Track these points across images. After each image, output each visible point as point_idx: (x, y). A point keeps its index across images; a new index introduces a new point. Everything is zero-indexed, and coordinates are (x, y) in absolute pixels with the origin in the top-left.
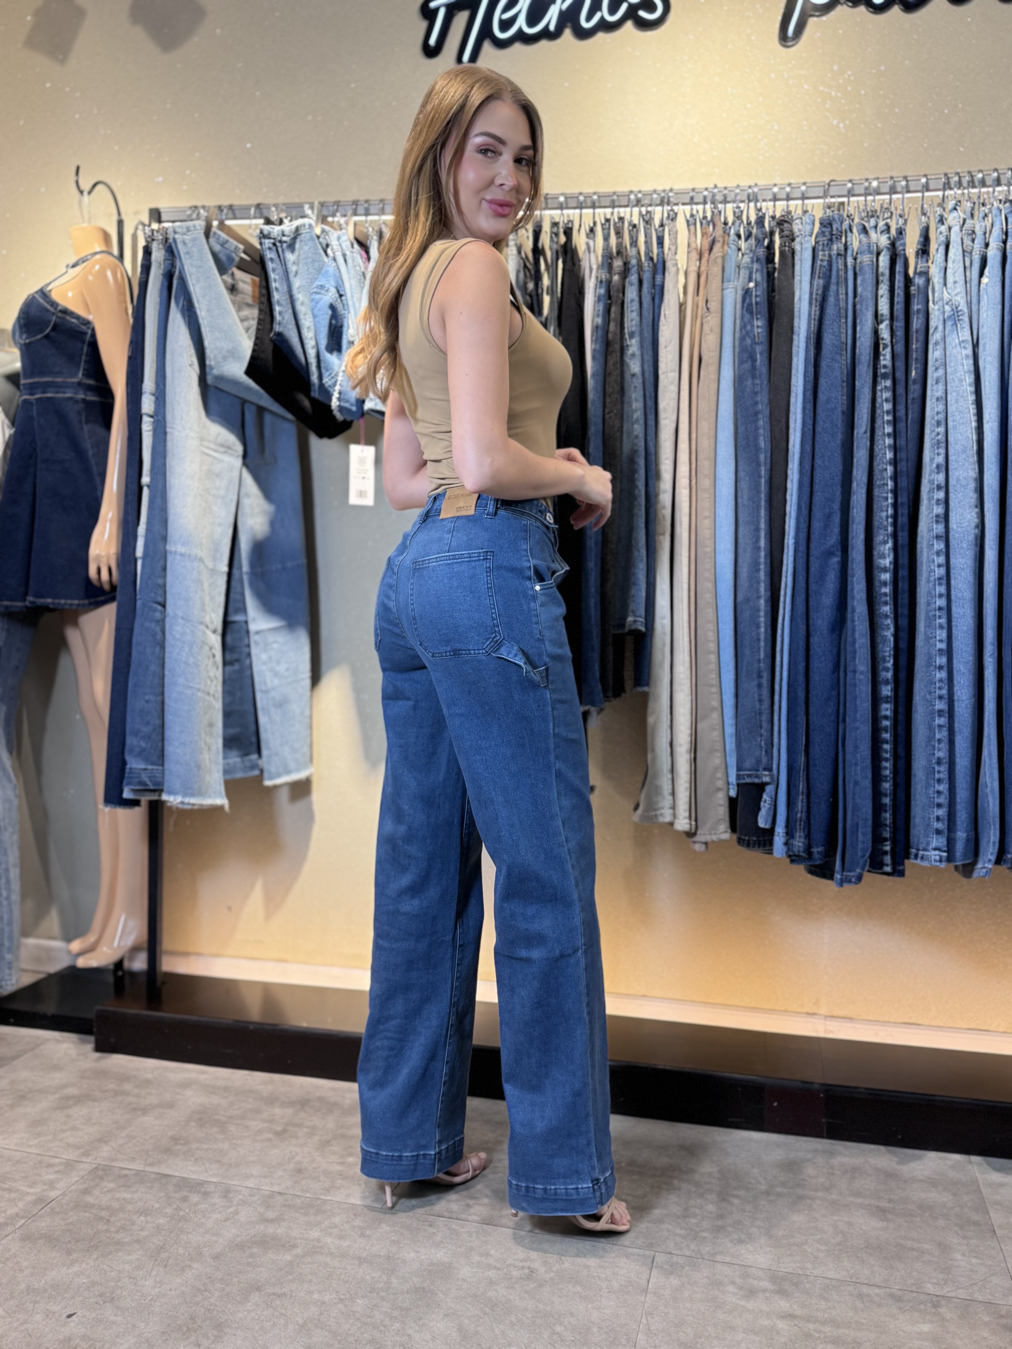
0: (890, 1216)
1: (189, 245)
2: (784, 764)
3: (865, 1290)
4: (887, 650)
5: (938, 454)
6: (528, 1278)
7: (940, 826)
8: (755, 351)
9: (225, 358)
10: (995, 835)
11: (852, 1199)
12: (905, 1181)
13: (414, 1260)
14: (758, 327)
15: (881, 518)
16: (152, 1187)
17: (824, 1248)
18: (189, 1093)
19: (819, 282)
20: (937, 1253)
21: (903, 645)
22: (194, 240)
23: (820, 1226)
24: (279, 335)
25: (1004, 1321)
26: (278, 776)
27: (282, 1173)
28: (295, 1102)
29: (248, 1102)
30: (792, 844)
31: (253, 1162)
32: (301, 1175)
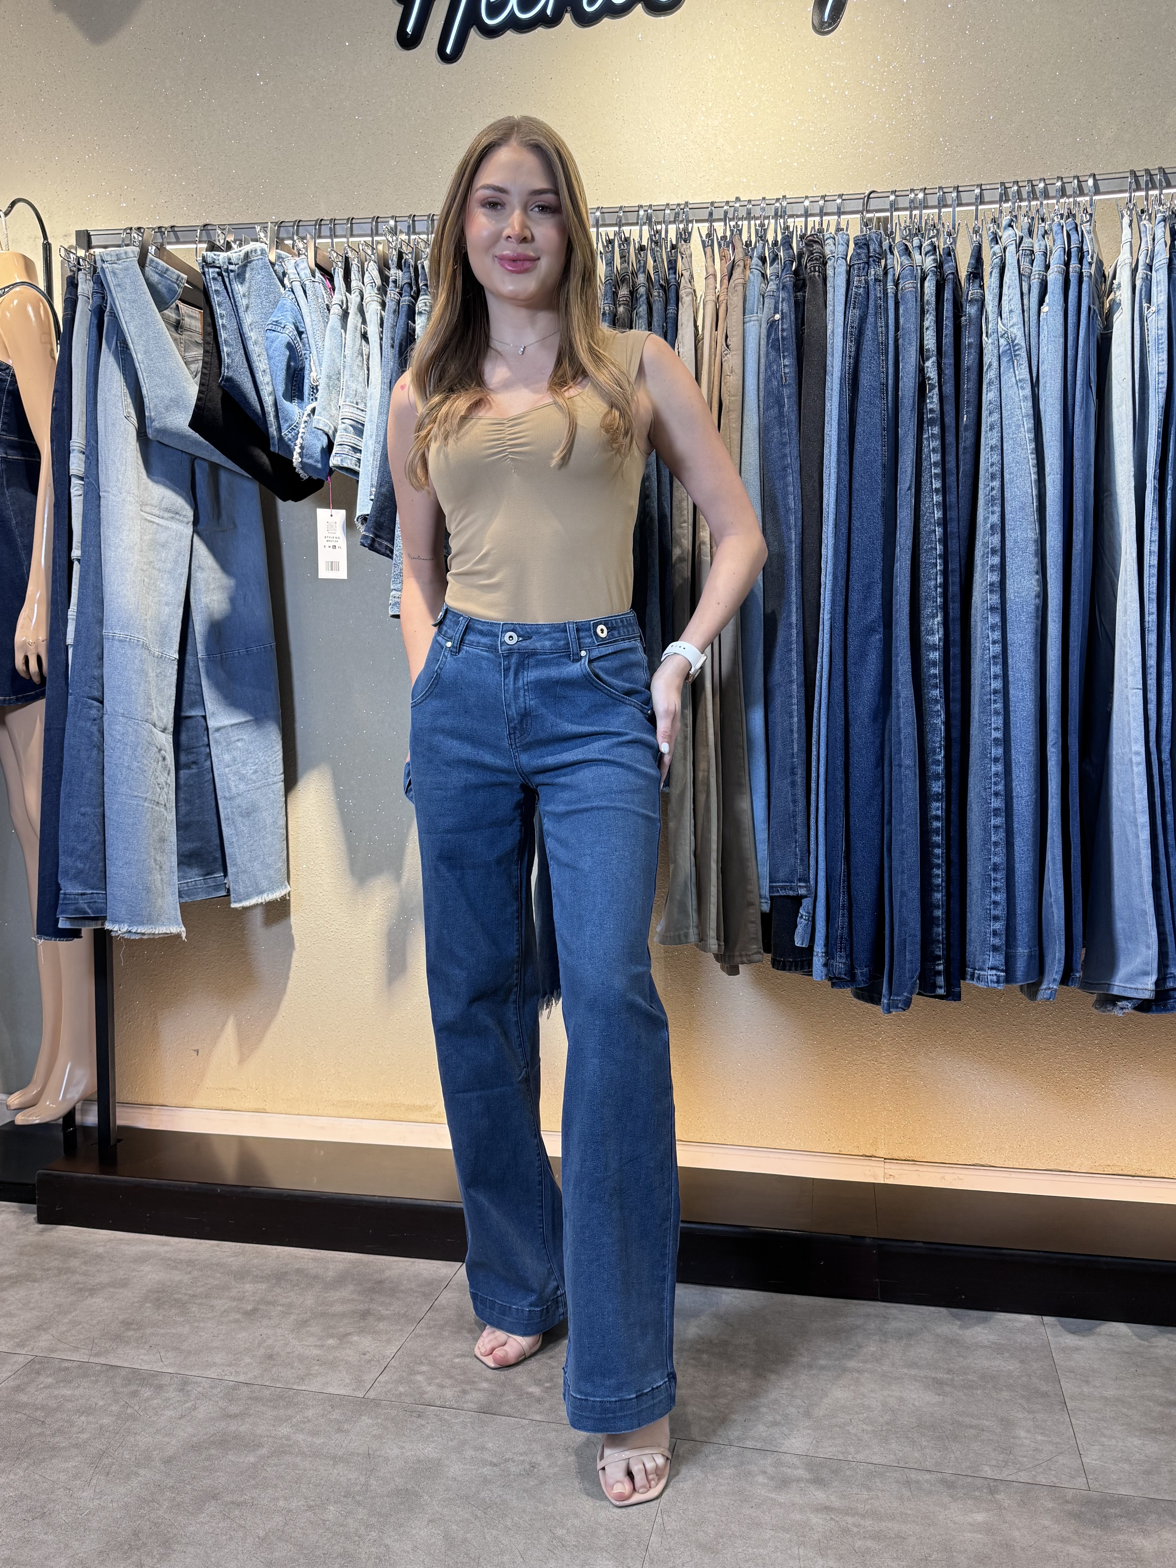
0: (947, 1389)
1: (121, 276)
2: (822, 874)
3: (913, 1475)
4: (937, 739)
5: (993, 513)
6: (529, 1474)
7: (996, 941)
8: (782, 394)
9: (167, 408)
10: (1060, 951)
11: (906, 1370)
12: (968, 1348)
13: (397, 1457)
14: (785, 366)
15: (929, 588)
16: (97, 1381)
17: (870, 1428)
18: (146, 1268)
19: (854, 313)
20: (999, 1430)
21: (956, 734)
22: (126, 269)
23: (866, 1403)
24: (229, 380)
25: (1069, 1507)
26: (248, 897)
27: (249, 1360)
28: (269, 1275)
29: (214, 1277)
30: (833, 965)
31: (216, 1348)
32: (272, 1362)
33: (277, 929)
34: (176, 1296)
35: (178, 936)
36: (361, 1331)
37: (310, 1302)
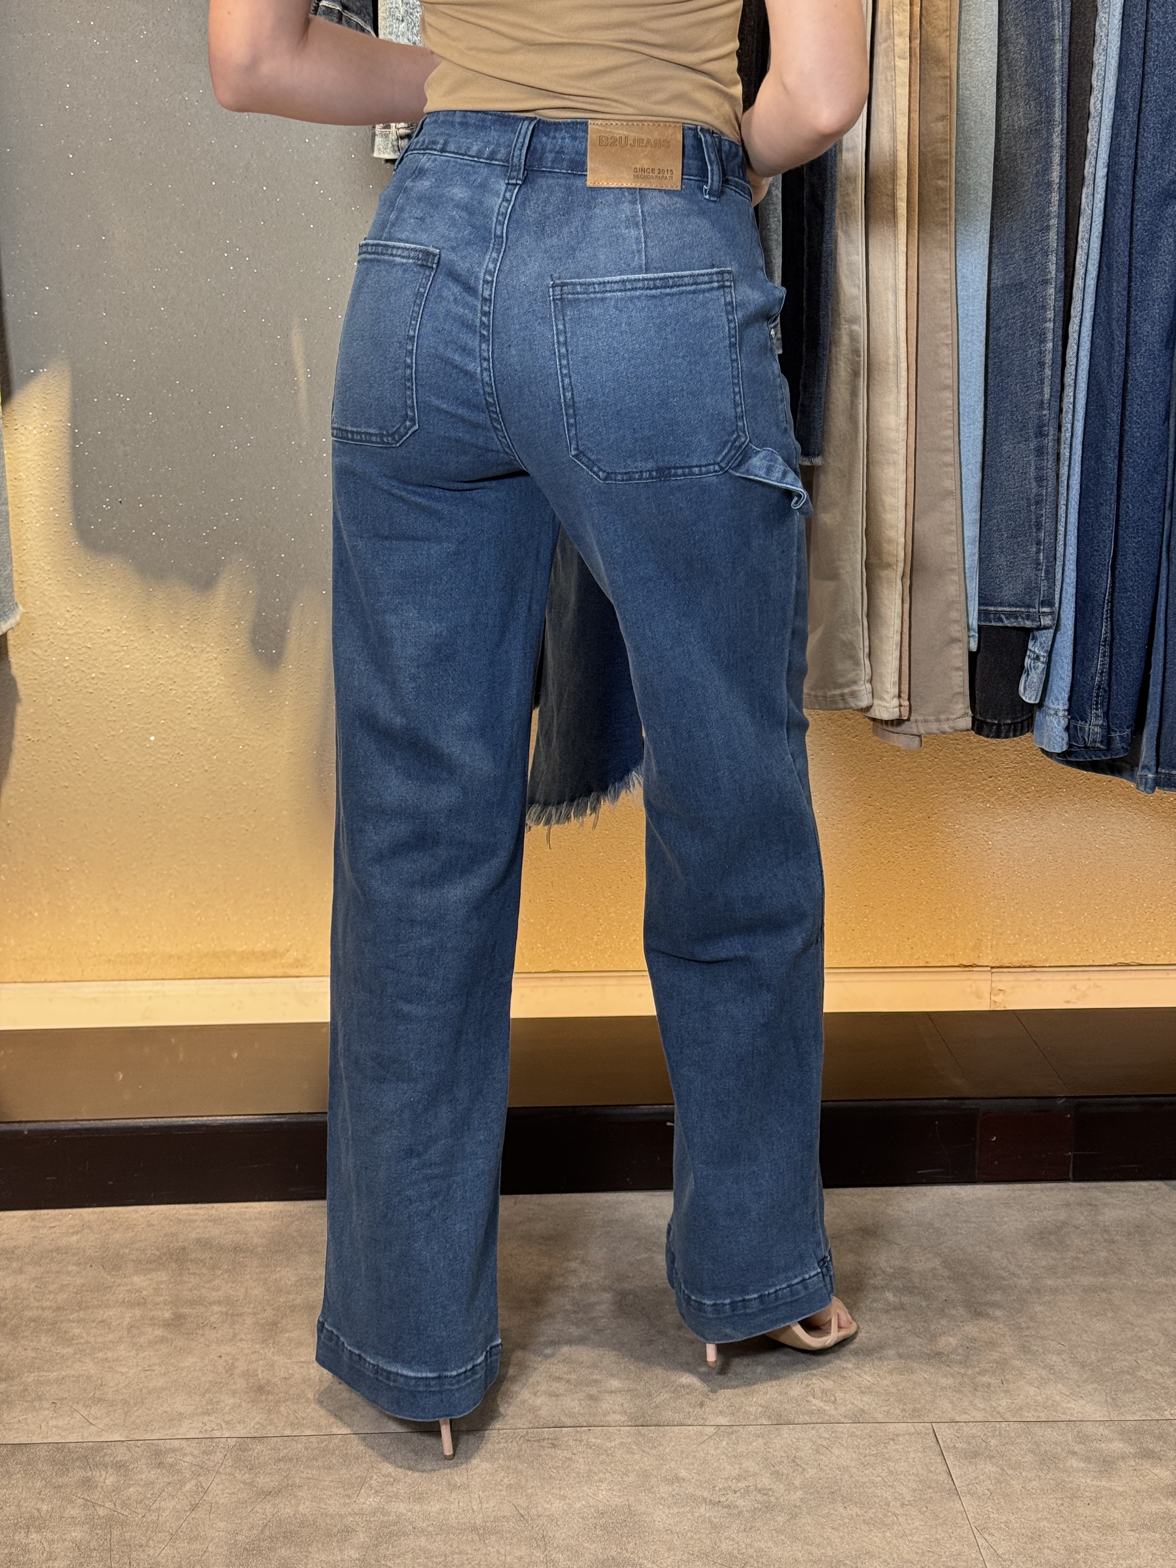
2: (1070, 590)
13: (565, 1512)
16: (10, 1473)
17: (1167, 1370)
23: (1142, 1334)
27: (232, 1401)
28: (159, 1257)
29: (69, 1273)
30: (1082, 729)
31: (163, 1389)
32: (270, 1397)
34: (28, 1314)
37: (257, 1291)
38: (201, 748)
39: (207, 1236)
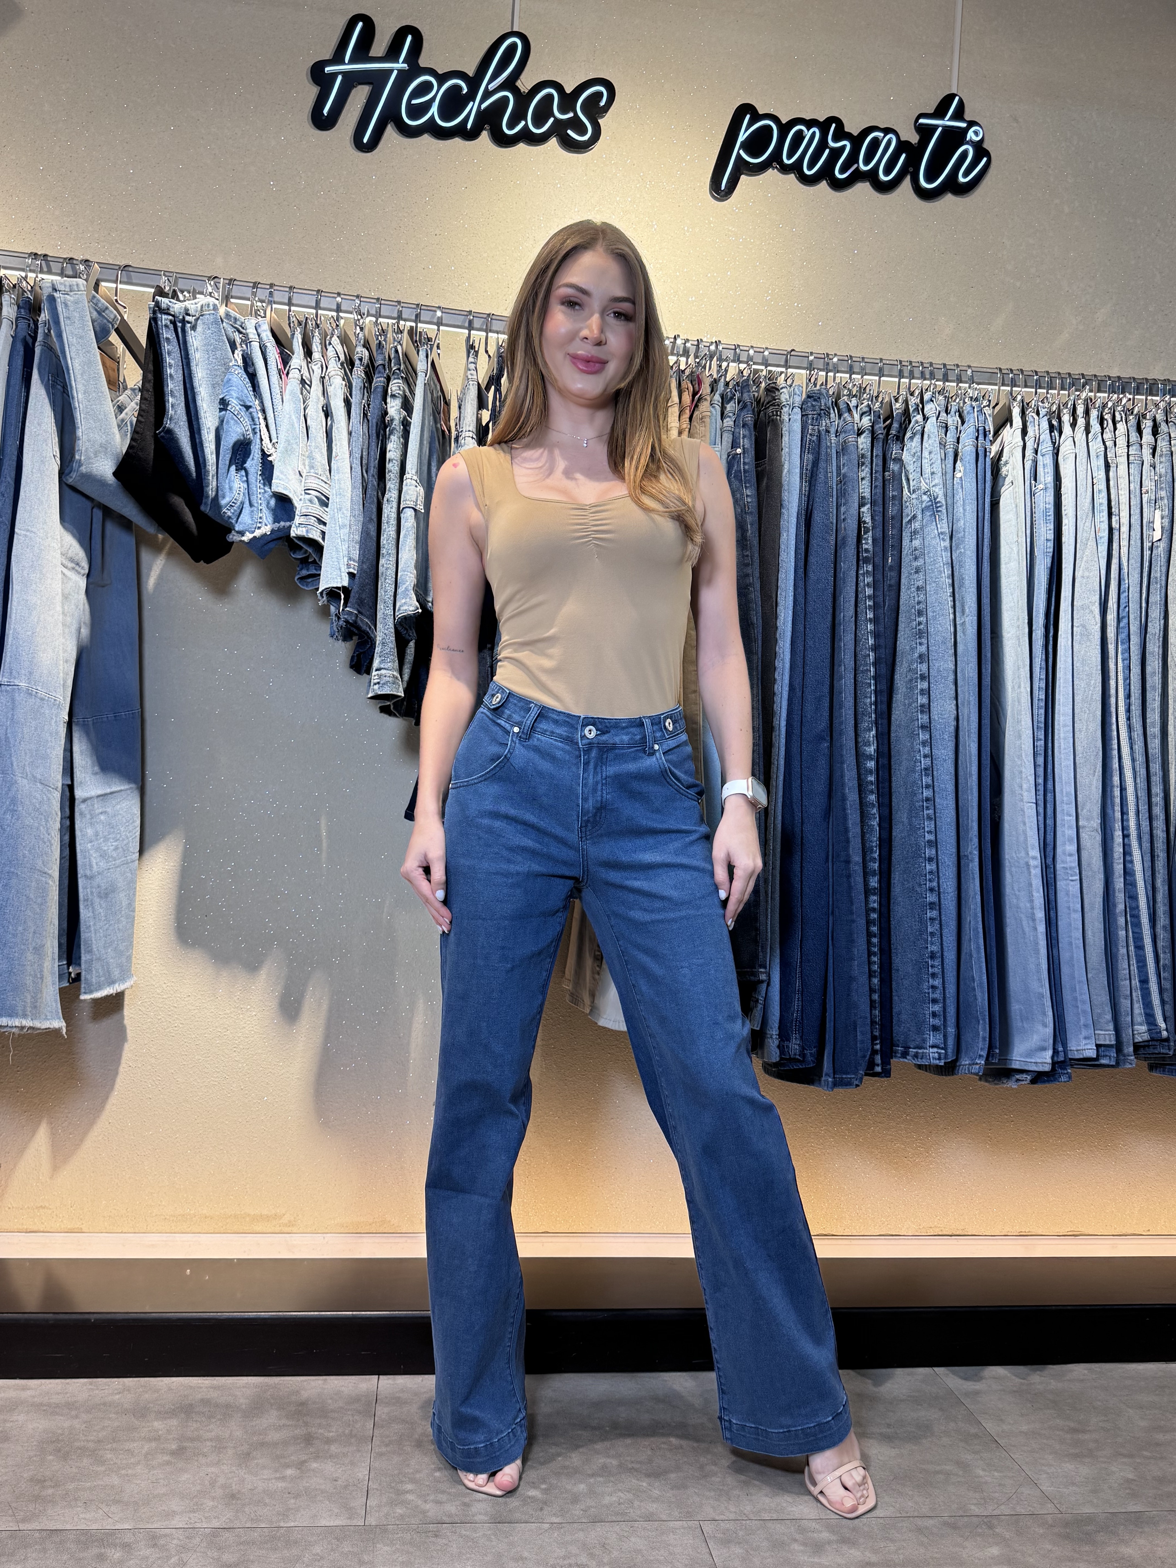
0: (897, 1442)
1: (71, 309)
2: (776, 959)
4: (874, 840)
5: (921, 644)
7: (937, 1022)
8: (746, 521)
9: (97, 454)
10: (984, 1030)
12: (891, 1403)
14: (747, 496)
15: (865, 704)
19: (809, 457)
20: (961, 1473)
22: (77, 301)
24: (169, 432)
25: (1056, 1530)
26: (99, 988)
27: (212, 1503)
28: (174, 1410)
29: (110, 1419)
30: (788, 1047)
31: (164, 1495)
32: (239, 1502)
33: (107, 1024)
34: (77, 1444)
35: (57, 1031)
36: (317, 1457)
37: (238, 1433)
38: (240, 1074)
39: (209, 1397)
